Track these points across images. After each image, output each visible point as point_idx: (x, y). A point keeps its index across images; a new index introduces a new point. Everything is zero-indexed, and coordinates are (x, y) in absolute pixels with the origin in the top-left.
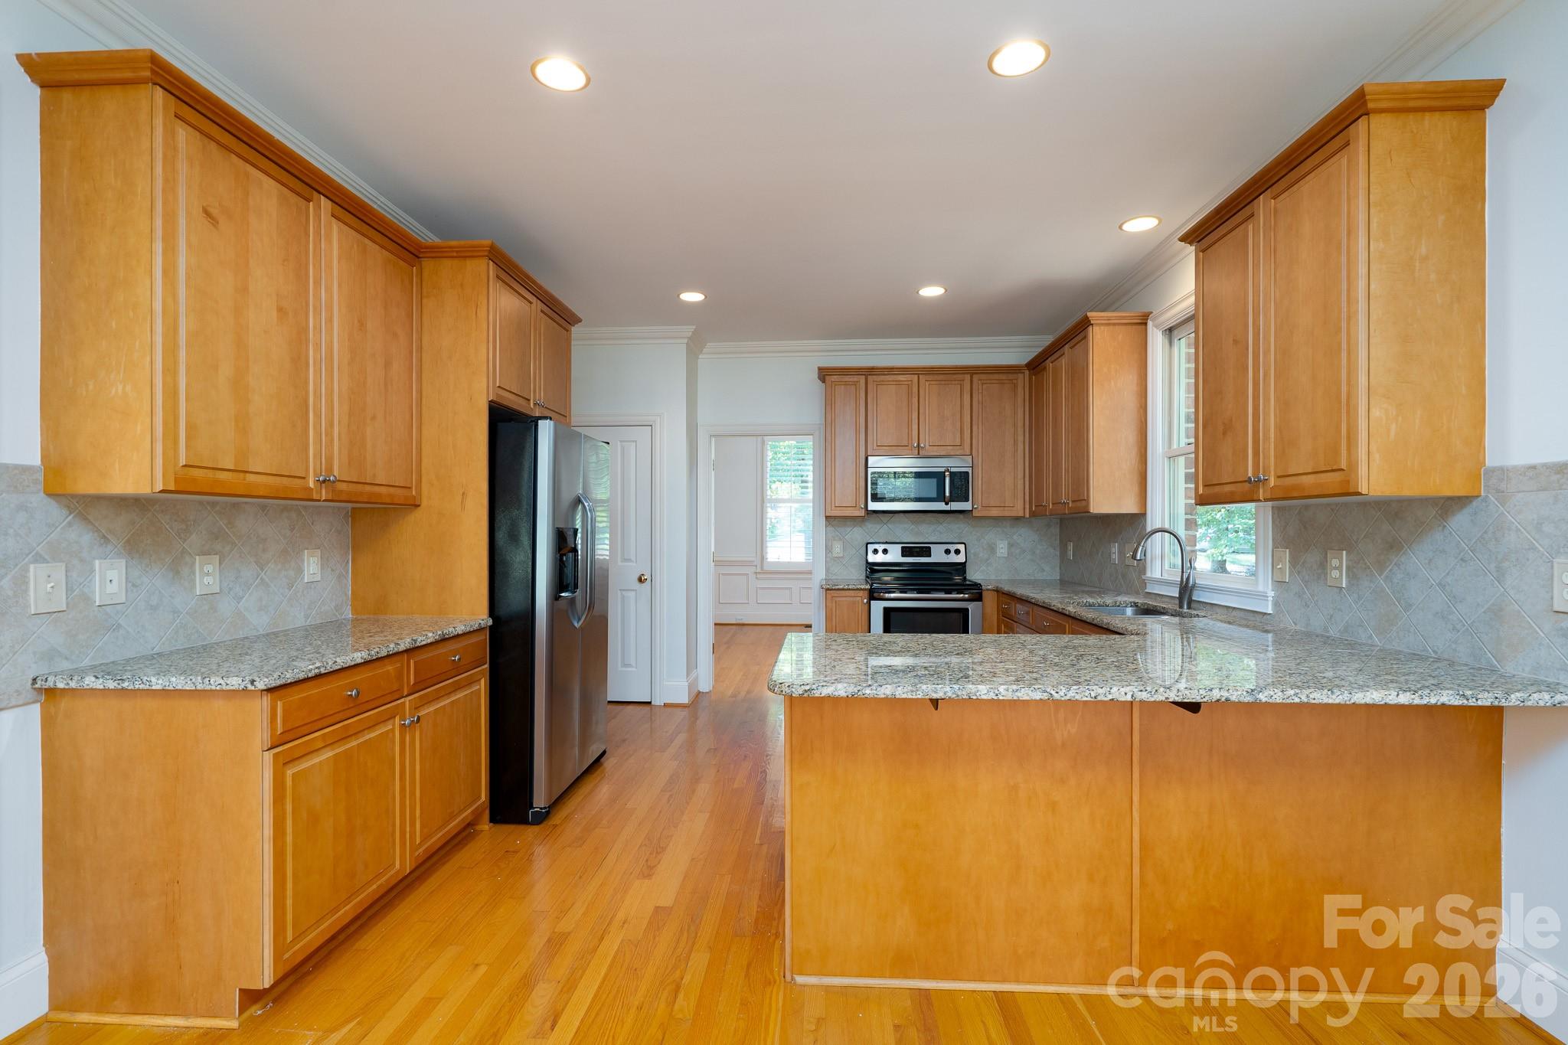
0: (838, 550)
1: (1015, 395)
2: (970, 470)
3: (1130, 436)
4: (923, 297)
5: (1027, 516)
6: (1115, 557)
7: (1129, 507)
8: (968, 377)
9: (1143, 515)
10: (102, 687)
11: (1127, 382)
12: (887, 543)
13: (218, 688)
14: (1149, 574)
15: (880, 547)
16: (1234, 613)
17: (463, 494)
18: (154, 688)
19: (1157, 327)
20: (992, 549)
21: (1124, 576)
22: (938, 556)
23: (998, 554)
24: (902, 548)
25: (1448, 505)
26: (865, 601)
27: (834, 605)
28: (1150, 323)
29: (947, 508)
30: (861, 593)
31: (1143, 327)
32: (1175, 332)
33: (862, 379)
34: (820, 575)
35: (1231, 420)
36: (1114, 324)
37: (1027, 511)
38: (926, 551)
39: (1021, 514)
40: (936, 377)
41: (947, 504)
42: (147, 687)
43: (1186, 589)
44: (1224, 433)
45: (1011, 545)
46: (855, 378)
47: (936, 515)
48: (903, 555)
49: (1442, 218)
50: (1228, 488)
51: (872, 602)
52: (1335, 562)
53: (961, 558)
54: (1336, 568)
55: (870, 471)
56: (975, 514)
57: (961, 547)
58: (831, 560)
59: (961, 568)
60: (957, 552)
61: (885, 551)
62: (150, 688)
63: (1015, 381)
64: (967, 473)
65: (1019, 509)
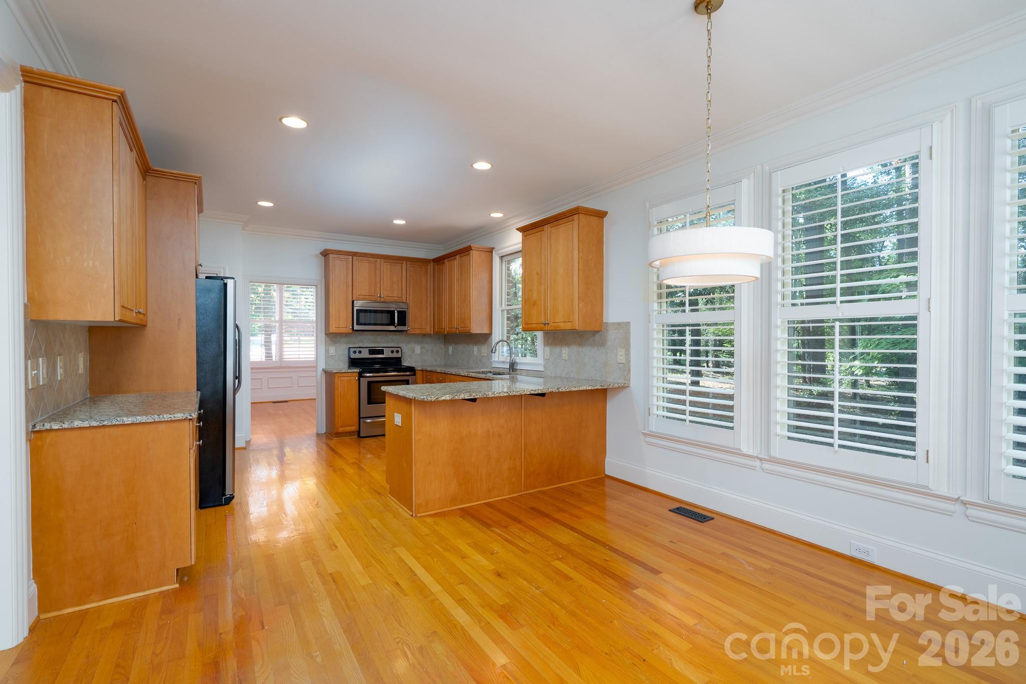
0: (332, 352)
1: (427, 274)
2: (406, 310)
3: (485, 299)
4: (395, 224)
5: (432, 333)
6: (476, 352)
7: (486, 331)
8: (405, 262)
9: (491, 334)
10: (88, 425)
11: (485, 276)
12: (360, 347)
13: (169, 419)
14: (493, 359)
15: (357, 350)
16: (530, 372)
17: (179, 319)
18: (126, 423)
19: (497, 254)
20: (413, 350)
21: (480, 361)
22: (387, 354)
23: (416, 353)
24: (369, 350)
25: (595, 333)
26: (357, 378)
27: (339, 381)
28: (494, 252)
29: (396, 329)
30: (354, 374)
31: (491, 253)
32: (503, 258)
33: (350, 257)
34: (322, 366)
35: (536, 301)
36: (481, 251)
37: (432, 331)
38: (381, 352)
39: (429, 332)
40: (389, 261)
41: (395, 327)
42: (121, 423)
43: (513, 365)
44: (533, 305)
45: (422, 348)
46: (346, 257)
47: (385, 332)
48: (370, 354)
49: (595, 248)
50: (534, 326)
51: (361, 379)
52: (564, 351)
53: (399, 355)
54: (564, 353)
55: (355, 309)
56: (408, 332)
57: (399, 349)
58: (328, 357)
59: (399, 360)
60: (397, 352)
61: (360, 352)
62: (123, 423)
63: (426, 267)
64: (405, 311)
65: (428, 329)
